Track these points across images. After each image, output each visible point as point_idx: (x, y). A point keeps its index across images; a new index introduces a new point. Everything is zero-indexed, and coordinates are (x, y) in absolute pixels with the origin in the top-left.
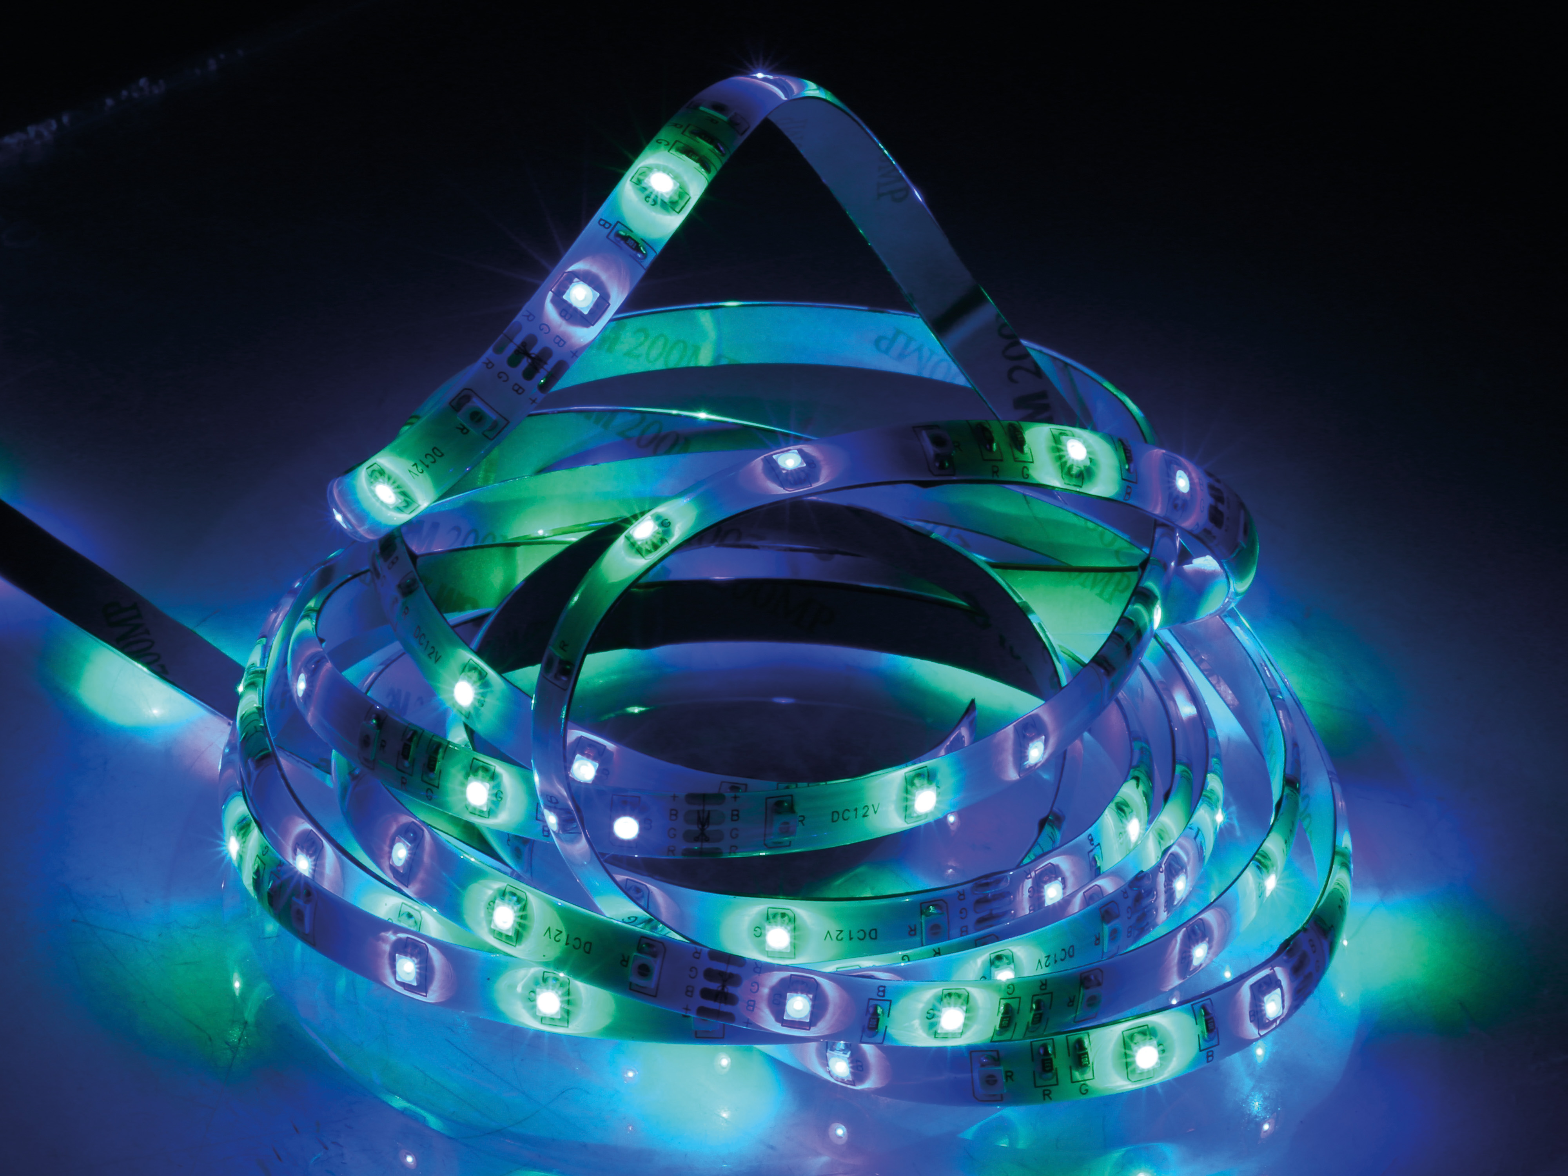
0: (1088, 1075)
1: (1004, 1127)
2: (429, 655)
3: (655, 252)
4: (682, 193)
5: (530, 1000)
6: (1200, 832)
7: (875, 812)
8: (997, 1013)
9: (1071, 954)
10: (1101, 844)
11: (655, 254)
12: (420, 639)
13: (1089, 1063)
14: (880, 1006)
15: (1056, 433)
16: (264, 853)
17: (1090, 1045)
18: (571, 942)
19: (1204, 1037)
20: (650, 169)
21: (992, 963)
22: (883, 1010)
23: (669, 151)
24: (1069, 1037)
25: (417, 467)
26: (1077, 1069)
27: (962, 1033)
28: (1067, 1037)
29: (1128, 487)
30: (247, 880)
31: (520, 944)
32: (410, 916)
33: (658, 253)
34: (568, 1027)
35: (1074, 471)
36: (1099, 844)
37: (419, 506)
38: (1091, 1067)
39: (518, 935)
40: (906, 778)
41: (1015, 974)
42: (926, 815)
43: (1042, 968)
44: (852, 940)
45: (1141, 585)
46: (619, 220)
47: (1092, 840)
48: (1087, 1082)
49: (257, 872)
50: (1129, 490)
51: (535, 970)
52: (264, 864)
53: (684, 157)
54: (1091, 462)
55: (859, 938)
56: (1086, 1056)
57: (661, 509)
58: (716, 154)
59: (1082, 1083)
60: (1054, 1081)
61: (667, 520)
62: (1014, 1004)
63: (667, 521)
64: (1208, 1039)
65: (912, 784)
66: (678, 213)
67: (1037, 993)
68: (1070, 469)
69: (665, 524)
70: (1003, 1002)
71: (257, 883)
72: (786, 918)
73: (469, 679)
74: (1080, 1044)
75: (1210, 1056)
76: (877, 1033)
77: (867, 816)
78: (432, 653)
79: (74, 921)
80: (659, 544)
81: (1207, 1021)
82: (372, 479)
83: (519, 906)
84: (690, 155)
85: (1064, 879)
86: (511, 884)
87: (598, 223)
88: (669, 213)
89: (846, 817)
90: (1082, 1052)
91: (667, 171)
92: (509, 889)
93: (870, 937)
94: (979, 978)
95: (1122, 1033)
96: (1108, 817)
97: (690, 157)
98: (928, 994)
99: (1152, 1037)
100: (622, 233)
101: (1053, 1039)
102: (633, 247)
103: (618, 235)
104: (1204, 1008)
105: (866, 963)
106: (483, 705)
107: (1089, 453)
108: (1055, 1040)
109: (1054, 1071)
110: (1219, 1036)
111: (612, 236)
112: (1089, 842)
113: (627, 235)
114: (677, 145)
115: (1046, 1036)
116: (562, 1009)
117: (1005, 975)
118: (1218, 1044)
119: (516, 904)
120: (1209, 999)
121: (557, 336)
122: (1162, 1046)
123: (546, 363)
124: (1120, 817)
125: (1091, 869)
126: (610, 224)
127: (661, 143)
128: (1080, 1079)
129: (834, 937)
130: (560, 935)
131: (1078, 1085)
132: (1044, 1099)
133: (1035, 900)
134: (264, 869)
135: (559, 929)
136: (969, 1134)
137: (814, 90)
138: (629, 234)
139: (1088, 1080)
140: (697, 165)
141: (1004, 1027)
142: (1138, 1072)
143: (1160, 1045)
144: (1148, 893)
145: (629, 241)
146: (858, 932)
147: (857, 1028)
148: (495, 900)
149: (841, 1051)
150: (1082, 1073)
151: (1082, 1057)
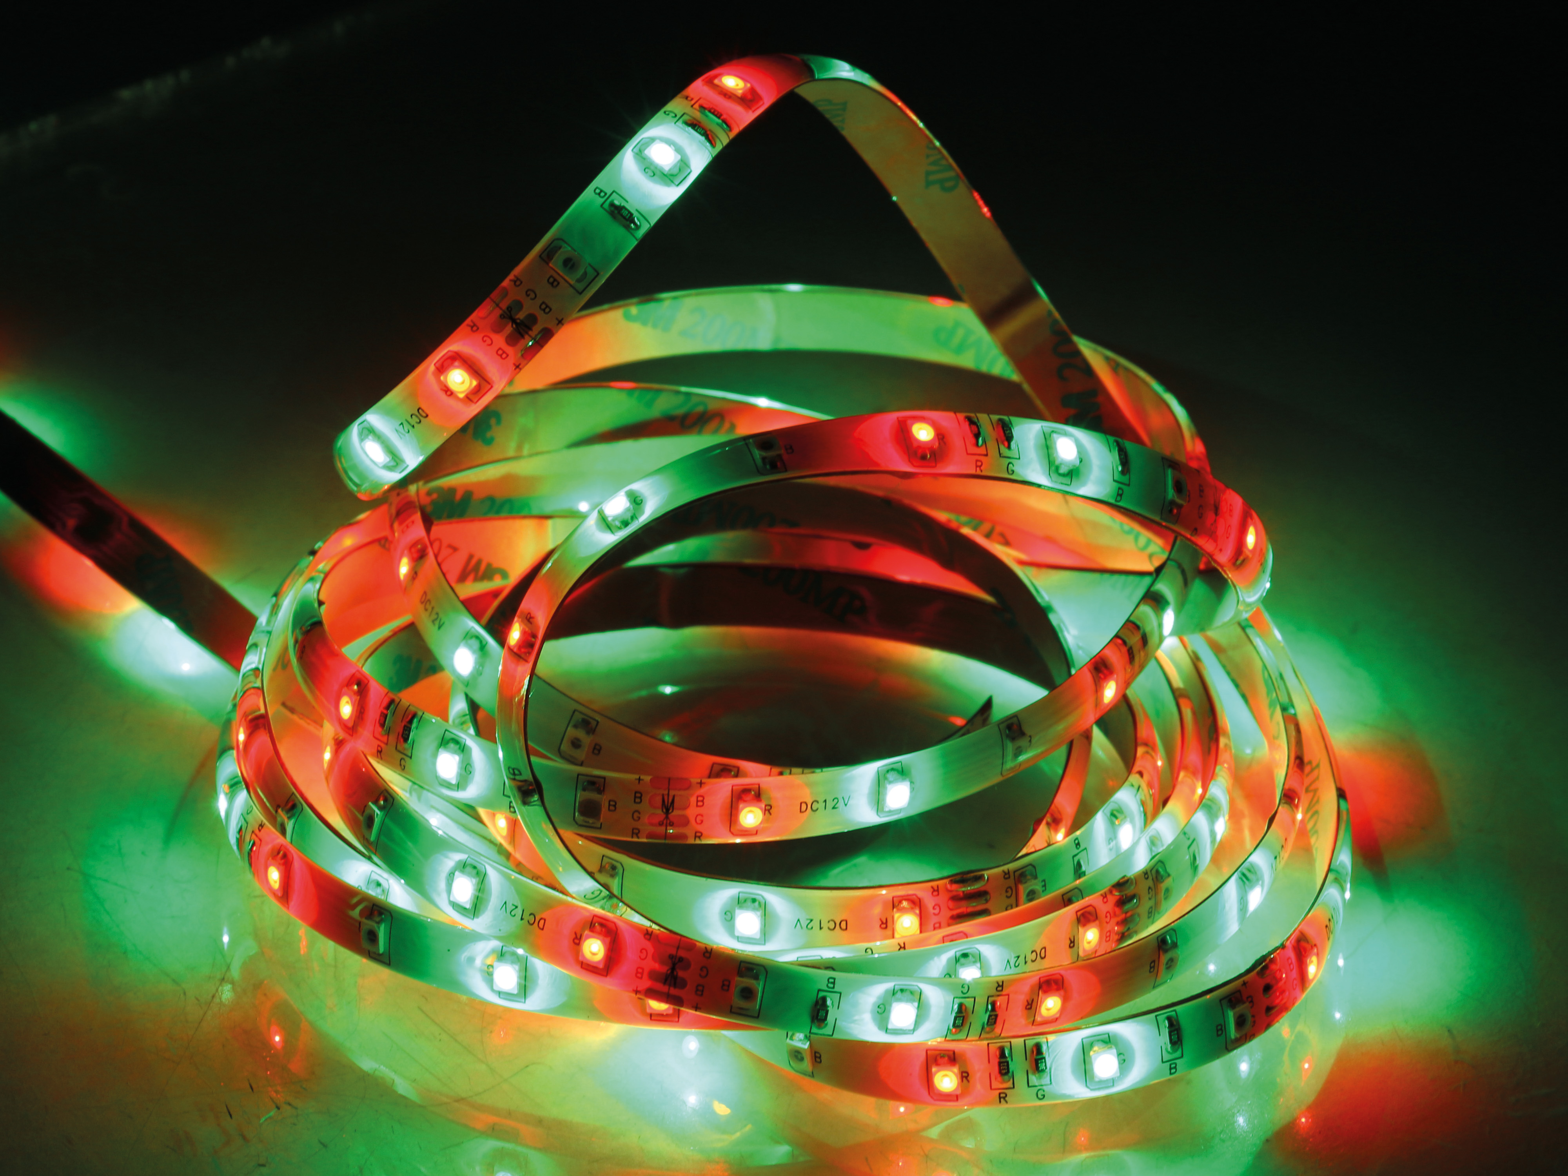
0: (1045, 1080)
1: (969, 1126)
2: (433, 621)
3: (650, 224)
4: (683, 164)
5: (488, 975)
6: (1195, 842)
7: (846, 805)
8: (950, 1012)
9: (1043, 955)
10: (1087, 848)
11: (649, 226)
12: (426, 604)
13: (1046, 1068)
14: (829, 997)
15: (1047, 430)
16: (248, 812)
17: (1048, 1050)
18: (526, 916)
19: (1166, 1050)
20: (652, 140)
21: (957, 960)
22: (833, 1002)
23: (675, 123)
24: (1026, 1041)
25: (403, 426)
26: (1034, 1073)
27: (914, 1030)
28: (1025, 1041)
29: (1119, 488)
30: (233, 837)
31: (478, 917)
32: (379, 884)
33: (652, 225)
34: (525, 1002)
35: (1063, 470)
36: (1086, 849)
37: (407, 466)
38: (1049, 1072)
39: (476, 908)
40: (878, 771)
41: (982, 973)
42: (899, 811)
43: (1011, 968)
44: (822, 930)
45: (1152, 589)
46: (616, 190)
47: (1078, 844)
48: (1044, 1088)
49: (240, 830)
50: (1120, 492)
51: (495, 944)
52: (247, 823)
53: (690, 129)
54: (1081, 462)
55: (829, 928)
56: (1044, 1060)
57: (636, 486)
58: (724, 129)
59: (1039, 1088)
60: (1010, 1084)
61: (640, 497)
62: (969, 1003)
63: (639, 499)
64: (1171, 1052)
65: (886, 778)
66: (678, 185)
67: (992, 994)
68: (1057, 468)
69: (636, 501)
70: (957, 1001)
71: (240, 842)
72: (757, 904)
73: (470, 647)
74: (1038, 1048)
75: (1173, 1069)
76: (827, 1024)
77: (836, 808)
78: (436, 619)
79: (68, 869)
80: (630, 521)
81: (1170, 1033)
82: (363, 437)
83: (478, 879)
84: (696, 128)
85: (1044, 881)
86: (472, 857)
87: (593, 191)
88: (668, 185)
89: (814, 808)
90: (1039, 1057)
91: (669, 142)
92: (469, 861)
93: (841, 927)
94: (943, 976)
95: (1082, 1039)
96: (1099, 821)
97: (696, 131)
98: (878, 989)
99: (1113, 1047)
100: (617, 203)
101: (1010, 1042)
102: (627, 217)
103: (612, 205)
104: (1169, 1019)
105: (828, 954)
106: (481, 674)
107: (1079, 452)
108: (1012, 1042)
109: (1010, 1074)
110: (1183, 1048)
111: (606, 205)
112: (1075, 846)
113: (622, 205)
114: (686, 117)
115: (1004, 1038)
116: (519, 984)
117: (969, 973)
118: (1182, 1056)
119: (474, 877)
120: (1175, 1011)
121: (543, 303)
122: (1122, 1056)
123: (531, 329)
124: (1112, 824)
125: (1075, 873)
126: (606, 194)
127: (668, 114)
128: (1037, 1084)
129: (804, 926)
130: (516, 909)
131: (1036, 1089)
132: (1000, 1102)
133: (1013, 900)
134: (247, 827)
135: (516, 904)
136: (934, 1133)
137: (847, 71)
138: (623, 204)
139: (1046, 1085)
140: (703, 138)
141: (958, 1026)
142: (1097, 1080)
143: (1119, 1054)
144: (1131, 898)
145: (623, 211)
146: (829, 922)
147: (806, 1019)
148: (455, 872)
149: (800, 1041)
150: (1040, 1078)
151: (1039, 1062)
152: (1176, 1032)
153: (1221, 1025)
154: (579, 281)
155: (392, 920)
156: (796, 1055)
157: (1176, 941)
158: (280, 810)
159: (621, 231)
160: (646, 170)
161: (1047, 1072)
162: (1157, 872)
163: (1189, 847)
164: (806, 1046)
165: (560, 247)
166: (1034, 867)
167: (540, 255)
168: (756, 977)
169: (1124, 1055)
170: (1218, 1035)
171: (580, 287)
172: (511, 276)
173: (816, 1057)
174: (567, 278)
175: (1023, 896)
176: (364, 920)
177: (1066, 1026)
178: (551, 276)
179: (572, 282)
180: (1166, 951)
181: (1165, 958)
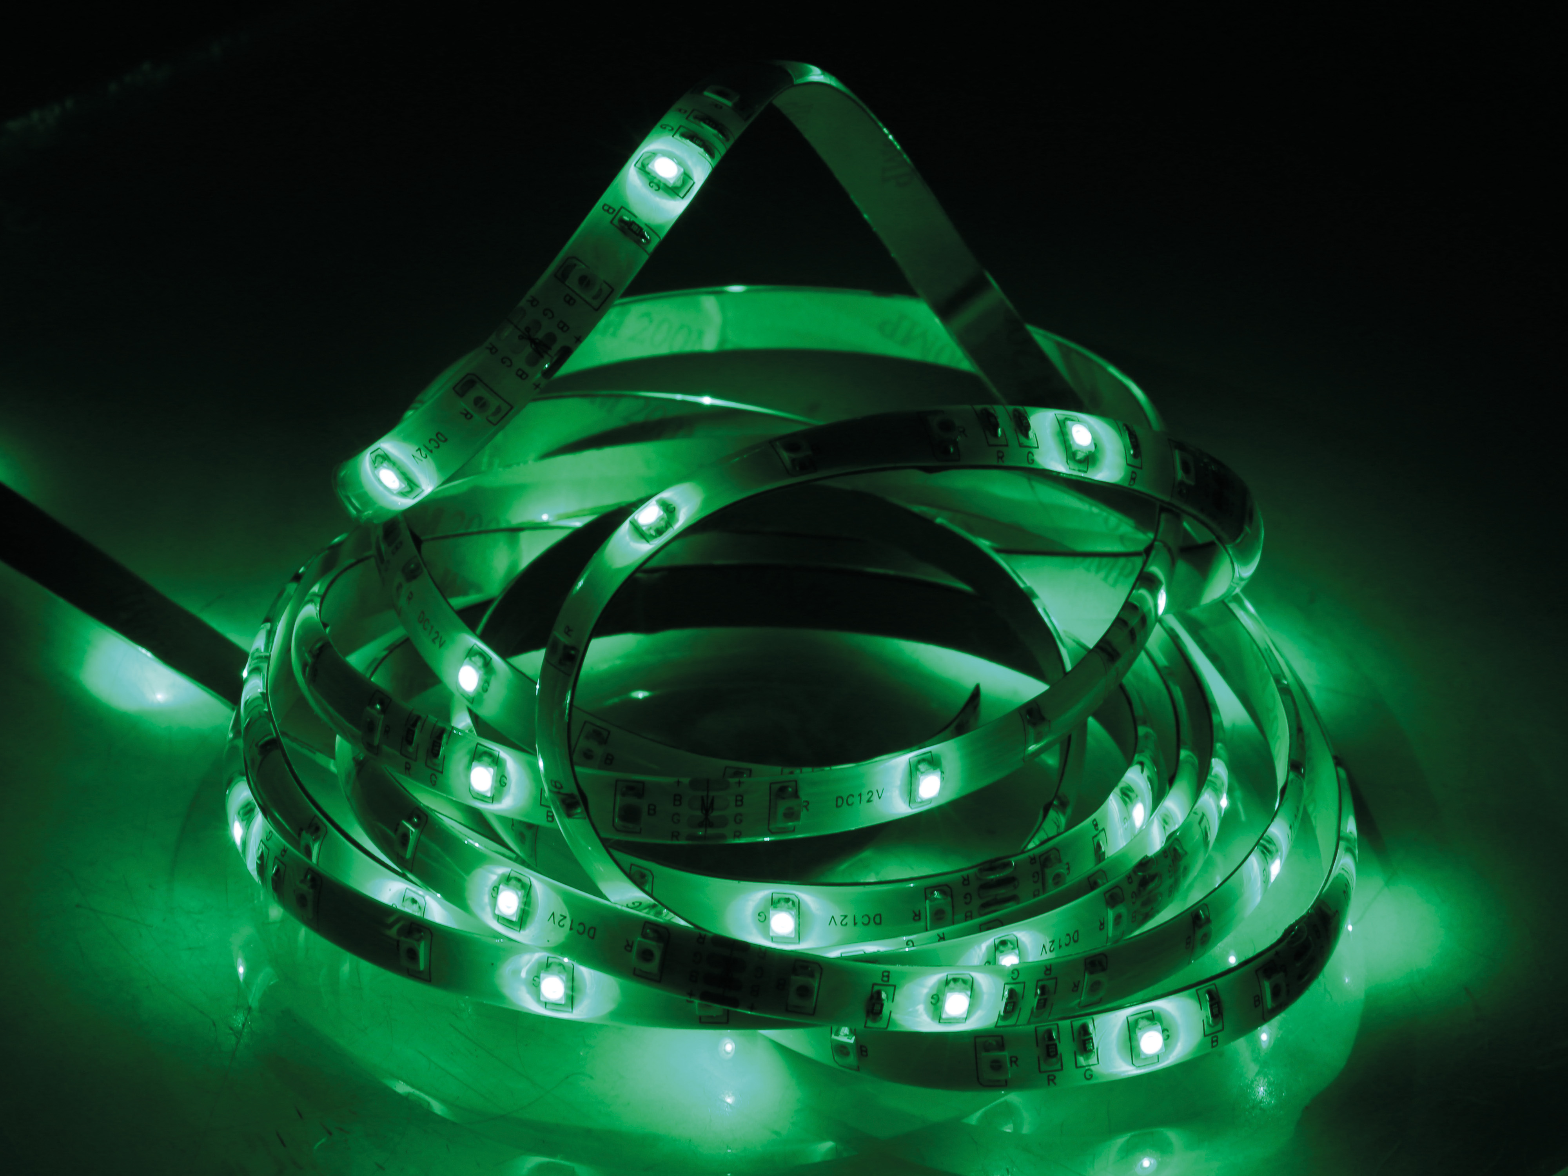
0: (1093, 1060)
1: (1009, 1111)
2: (433, 636)
3: (659, 237)
4: (686, 177)
5: (535, 984)
6: (1205, 817)
7: (880, 798)
8: (1001, 998)
9: (1076, 938)
10: (1105, 829)
11: (659, 239)
12: (424, 624)
13: (1094, 1048)
14: (884, 991)
15: (1061, 418)
16: (268, 838)
17: (1095, 1030)
18: (576, 927)
19: (1208, 1023)
20: (654, 154)
21: (996, 948)
22: (887, 996)
23: (673, 136)
24: (1073, 1023)
25: (421, 452)
26: (1082, 1054)
27: (967, 1018)
28: (1071, 1022)
29: (1133, 472)
30: (251, 864)
31: (524, 929)
32: (414, 901)
33: (661, 239)
34: (572, 1012)
35: (1080, 456)
36: (1103, 829)
37: (423, 491)
38: (1096, 1052)
39: (522, 920)
40: (910, 764)
41: (1020, 960)
42: (930, 800)
43: (1046, 953)
44: (857, 925)
45: (1145, 570)
46: (624, 206)
47: (1096, 825)
48: (1092, 1067)
49: (261, 857)
50: (1134, 476)
51: (539, 956)
52: (268, 850)
53: (688, 142)
54: (1096, 447)
55: (863, 923)
56: (1091, 1041)
57: (666, 494)
58: (719, 139)
59: (1087, 1068)
60: (1058, 1066)
61: (672, 505)
62: (1018, 988)
63: (672, 507)
64: (1213, 1025)
65: (917, 769)
66: (683, 198)
67: (1042, 979)
68: (1074, 455)
69: (669, 510)
70: (1008, 987)
71: (261, 868)
72: (791, 903)
73: (474, 664)
74: (1084, 1030)
75: (1214, 1042)
76: (881, 1018)
77: (871, 801)
78: (436, 638)
79: (78, 906)
80: (664, 529)
81: (1211, 1006)
82: (376, 465)
83: (523, 891)
84: (694, 140)
85: (1068, 864)
86: (515, 870)
87: (602, 208)
88: (673, 198)
89: (850, 802)
90: (1087, 1037)
91: (671, 156)
92: (513, 874)
93: (875, 922)
94: (984, 964)
95: (1127, 1018)
96: (1113, 802)
97: (695, 143)
98: (932, 979)
99: (1157, 1022)
100: (626, 218)
101: (1057, 1025)
102: (638, 232)
103: (622, 221)
104: (1209, 992)
105: (871, 948)
106: (487, 690)
107: (1094, 439)
108: (1059, 1025)
109: (1058, 1056)
110: (1224, 1021)
111: (616, 222)
112: (1093, 827)
113: (631, 220)
114: (682, 130)
115: (1050, 1021)
116: (566, 994)
117: (1009, 960)
118: (1223, 1029)
119: (520, 890)
120: (1214, 984)
121: (561, 322)
122: (1166, 1032)
123: (550, 348)
124: (1125, 802)
125: (1095, 854)
126: (614, 210)
127: (665, 128)
128: (1084, 1065)
129: (838, 922)
130: (565, 920)
131: (1083, 1070)
132: (1049, 1084)
133: (1039, 885)
134: (268, 854)
135: (564, 914)
136: (974, 1119)
137: (818, 75)
138: (633, 219)
139: (1093, 1065)
140: (701, 150)
141: (1009, 1012)
142: (1143, 1057)
143: (1164, 1030)
144: (1153, 878)
145: (633, 227)
146: (863, 917)
147: (862, 1014)
148: (499, 885)
149: (845, 1036)
150: (1087, 1058)
151: (1087, 1042)
152: (1217, 1005)
153: (1258, 996)
154: (595, 298)
155: (432, 937)
156: (841, 1049)
157: (1208, 915)
158: (304, 833)
159: (632, 246)
160: (651, 185)
161: (1094, 1052)
162: (1175, 850)
163: (1200, 823)
164: (852, 1041)
165: (575, 265)
166: (1058, 850)
167: (555, 275)
168: (812, 975)
169: (1168, 1031)
170: (1256, 1006)
171: (596, 304)
172: (528, 296)
173: (862, 1051)
174: (583, 296)
175: (1050, 881)
176: (403, 939)
177: (1108, 1006)
178: (568, 295)
179: (588, 299)
180: (1200, 927)
181: (1200, 933)
